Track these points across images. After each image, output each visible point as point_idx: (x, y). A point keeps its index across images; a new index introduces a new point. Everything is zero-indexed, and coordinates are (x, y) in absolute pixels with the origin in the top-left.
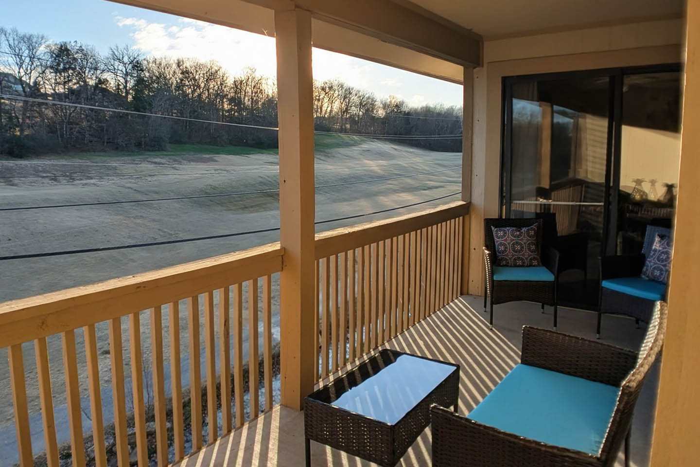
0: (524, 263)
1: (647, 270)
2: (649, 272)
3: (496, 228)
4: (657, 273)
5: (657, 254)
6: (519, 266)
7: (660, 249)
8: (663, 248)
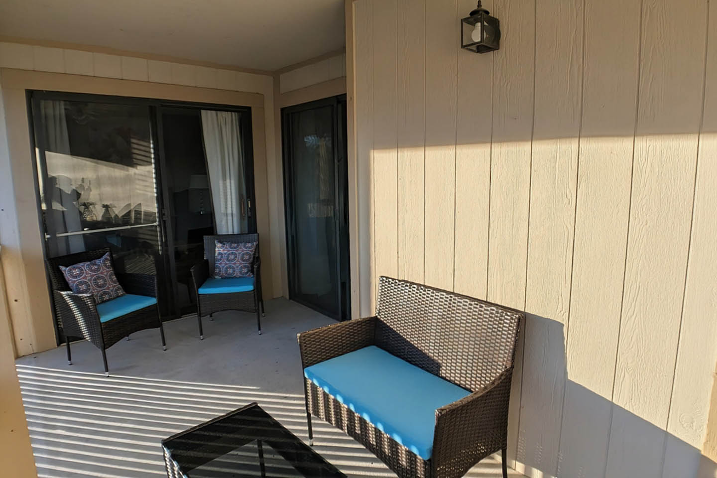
0: (111, 296)
1: (220, 271)
2: (223, 272)
3: (67, 267)
4: (230, 271)
5: (225, 257)
6: (108, 300)
7: (225, 252)
8: (228, 251)
